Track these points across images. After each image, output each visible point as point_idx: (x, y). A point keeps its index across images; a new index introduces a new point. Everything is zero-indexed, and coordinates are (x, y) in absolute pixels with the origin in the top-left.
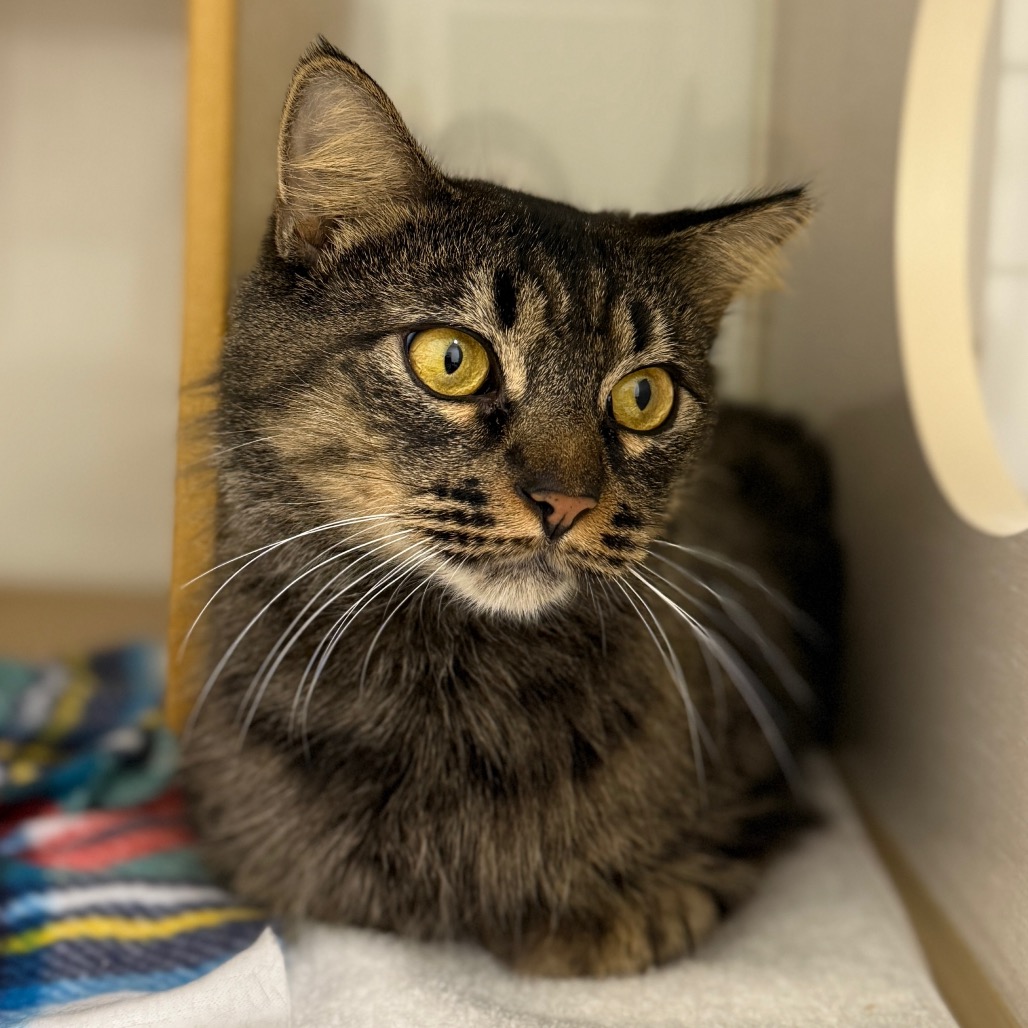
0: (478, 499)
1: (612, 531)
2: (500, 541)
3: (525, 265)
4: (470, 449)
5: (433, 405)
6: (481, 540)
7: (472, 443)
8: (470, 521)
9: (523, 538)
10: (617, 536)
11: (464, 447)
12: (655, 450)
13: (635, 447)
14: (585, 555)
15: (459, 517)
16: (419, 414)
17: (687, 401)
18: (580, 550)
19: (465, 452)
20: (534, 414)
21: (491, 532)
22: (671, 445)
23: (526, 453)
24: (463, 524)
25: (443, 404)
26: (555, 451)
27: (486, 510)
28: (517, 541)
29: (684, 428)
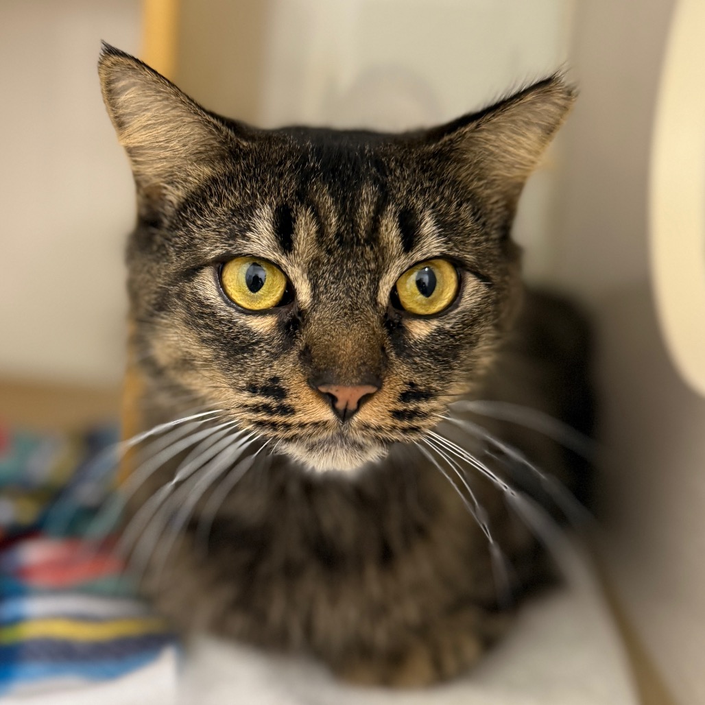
0: (281, 393)
1: (400, 407)
2: (302, 425)
3: (302, 196)
4: (272, 354)
5: (242, 320)
6: (288, 426)
7: (273, 348)
8: (276, 412)
9: (320, 421)
10: (405, 410)
11: (267, 351)
12: (440, 331)
13: (420, 331)
14: (379, 429)
15: (267, 408)
16: (230, 328)
17: (472, 283)
18: (373, 426)
19: (267, 357)
20: (319, 319)
21: (293, 420)
22: (456, 324)
23: (314, 352)
24: (271, 415)
25: (250, 318)
26: (334, 349)
27: (287, 402)
28: (316, 424)
29: (469, 306)
